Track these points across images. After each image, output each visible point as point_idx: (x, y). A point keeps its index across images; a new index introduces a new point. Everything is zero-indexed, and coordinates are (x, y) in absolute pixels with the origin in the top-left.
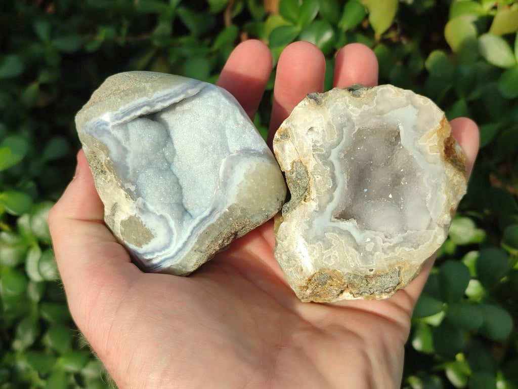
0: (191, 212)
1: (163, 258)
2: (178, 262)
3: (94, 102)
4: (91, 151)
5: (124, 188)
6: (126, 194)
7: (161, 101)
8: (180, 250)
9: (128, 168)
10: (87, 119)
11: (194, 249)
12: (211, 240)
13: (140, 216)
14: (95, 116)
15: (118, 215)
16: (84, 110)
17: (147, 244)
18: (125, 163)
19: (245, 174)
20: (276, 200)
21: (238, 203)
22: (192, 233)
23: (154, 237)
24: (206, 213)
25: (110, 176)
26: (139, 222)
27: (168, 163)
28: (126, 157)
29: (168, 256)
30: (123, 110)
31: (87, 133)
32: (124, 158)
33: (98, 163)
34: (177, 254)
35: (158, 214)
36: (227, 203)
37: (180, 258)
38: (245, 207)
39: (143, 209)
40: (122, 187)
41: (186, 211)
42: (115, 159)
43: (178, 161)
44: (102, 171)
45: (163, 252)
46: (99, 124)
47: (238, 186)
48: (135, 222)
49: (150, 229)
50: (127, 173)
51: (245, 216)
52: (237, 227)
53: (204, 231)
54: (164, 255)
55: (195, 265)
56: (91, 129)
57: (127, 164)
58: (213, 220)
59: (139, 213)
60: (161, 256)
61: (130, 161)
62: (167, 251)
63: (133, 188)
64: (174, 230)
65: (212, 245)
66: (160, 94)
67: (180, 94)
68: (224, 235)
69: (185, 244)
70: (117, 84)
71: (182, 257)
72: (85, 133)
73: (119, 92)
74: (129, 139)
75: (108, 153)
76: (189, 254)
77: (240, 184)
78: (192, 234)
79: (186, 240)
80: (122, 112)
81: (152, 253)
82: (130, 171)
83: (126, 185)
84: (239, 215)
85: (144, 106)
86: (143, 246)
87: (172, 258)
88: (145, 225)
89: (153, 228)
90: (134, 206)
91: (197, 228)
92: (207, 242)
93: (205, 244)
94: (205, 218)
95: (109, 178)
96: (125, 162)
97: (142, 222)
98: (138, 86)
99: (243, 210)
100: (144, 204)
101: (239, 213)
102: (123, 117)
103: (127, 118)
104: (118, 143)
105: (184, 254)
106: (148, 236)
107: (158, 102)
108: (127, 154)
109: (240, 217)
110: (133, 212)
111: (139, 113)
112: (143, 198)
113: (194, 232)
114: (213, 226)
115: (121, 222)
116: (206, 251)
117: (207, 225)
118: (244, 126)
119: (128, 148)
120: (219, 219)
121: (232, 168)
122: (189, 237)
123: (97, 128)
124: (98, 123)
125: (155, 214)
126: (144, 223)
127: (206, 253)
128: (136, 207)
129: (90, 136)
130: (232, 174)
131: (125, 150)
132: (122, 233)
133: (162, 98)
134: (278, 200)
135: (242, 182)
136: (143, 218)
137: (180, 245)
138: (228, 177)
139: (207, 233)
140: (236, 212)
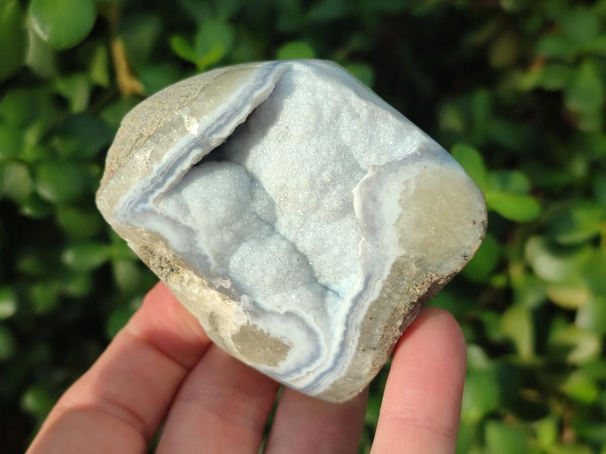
0: (335, 287)
1: (318, 373)
2: (343, 374)
3: (112, 171)
4: (140, 247)
5: (214, 287)
6: (222, 294)
7: (216, 131)
8: (339, 356)
9: (205, 257)
10: (112, 203)
11: (361, 348)
12: (382, 326)
13: (255, 323)
14: (121, 194)
15: (223, 329)
16: (103, 189)
17: (284, 359)
18: (198, 251)
19: (400, 201)
20: (471, 225)
21: (405, 253)
22: (347, 324)
23: (290, 348)
24: (358, 287)
25: (187, 275)
26: (258, 332)
27: (268, 223)
28: (196, 242)
29: (324, 369)
30: (159, 170)
31: (122, 223)
32: (193, 244)
33: (161, 259)
34: (336, 363)
35: (282, 312)
36: (386, 259)
37: (343, 367)
38: (419, 255)
39: (256, 311)
40: (211, 286)
41: (326, 288)
42: (181, 250)
43: (282, 214)
44: (172, 270)
45: (314, 366)
46: (133, 204)
47: (395, 225)
48: (252, 332)
49: (279, 338)
50: (209, 265)
51: (425, 270)
52: (418, 291)
53: (366, 317)
54: (317, 369)
55: (372, 370)
56: (125, 216)
57: (201, 251)
58: (374, 294)
59: (251, 319)
60: (313, 372)
61: (205, 245)
62: (318, 362)
63: (227, 284)
64: (318, 329)
65: (388, 333)
66: (209, 119)
67: (242, 107)
68: (403, 311)
69: (343, 345)
70: (137, 128)
71: (347, 366)
72: (119, 224)
73: (142, 140)
74: (189, 212)
75: (166, 243)
76: (356, 357)
77: (398, 221)
78: (348, 328)
79: (342, 339)
80: (160, 172)
81: (298, 370)
82: (211, 260)
83: (214, 282)
84: (414, 272)
85: (191, 150)
86: (279, 364)
87: (331, 370)
88: (269, 334)
89: (283, 336)
90: (241, 309)
91: (353, 315)
92: (378, 332)
93: (374, 335)
94: (360, 296)
95: (187, 277)
96: (198, 249)
97: (262, 330)
98: (170, 120)
99: (419, 262)
100: (254, 303)
101: (414, 269)
102: (164, 181)
103: (171, 180)
104: (175, 223)
105: (347, 361)
106: (280, 348)
107: (211, 134)
108: (195, 236)
109: (419, 274)
110: (244, 319)
111: (186, 165)
112: (247, 294)
113: (350, 322)
114: (377, 304)
115: (232, 337)
116: (381, 345)
117: (367, 305)
118: (372, 117)
119: (194, 226)
120: (383, 290)
121: (374, 200)
122: (345, 333)
123: (132, 210)
124: (131, 203)
125: (276, 313)
126: (266, 332)
127: (383, 347)
128: (244, 311)
129: (128, 227)
130: (379, 210)
131: (190, 231)
132: (240, 352)
133: (215, 126)
134: (474, 223)
135: (401, 216)
136: (262, 325)
137: (335, 347)
138: (373, 217)
139: (371, 317)
140: (408, 268)
